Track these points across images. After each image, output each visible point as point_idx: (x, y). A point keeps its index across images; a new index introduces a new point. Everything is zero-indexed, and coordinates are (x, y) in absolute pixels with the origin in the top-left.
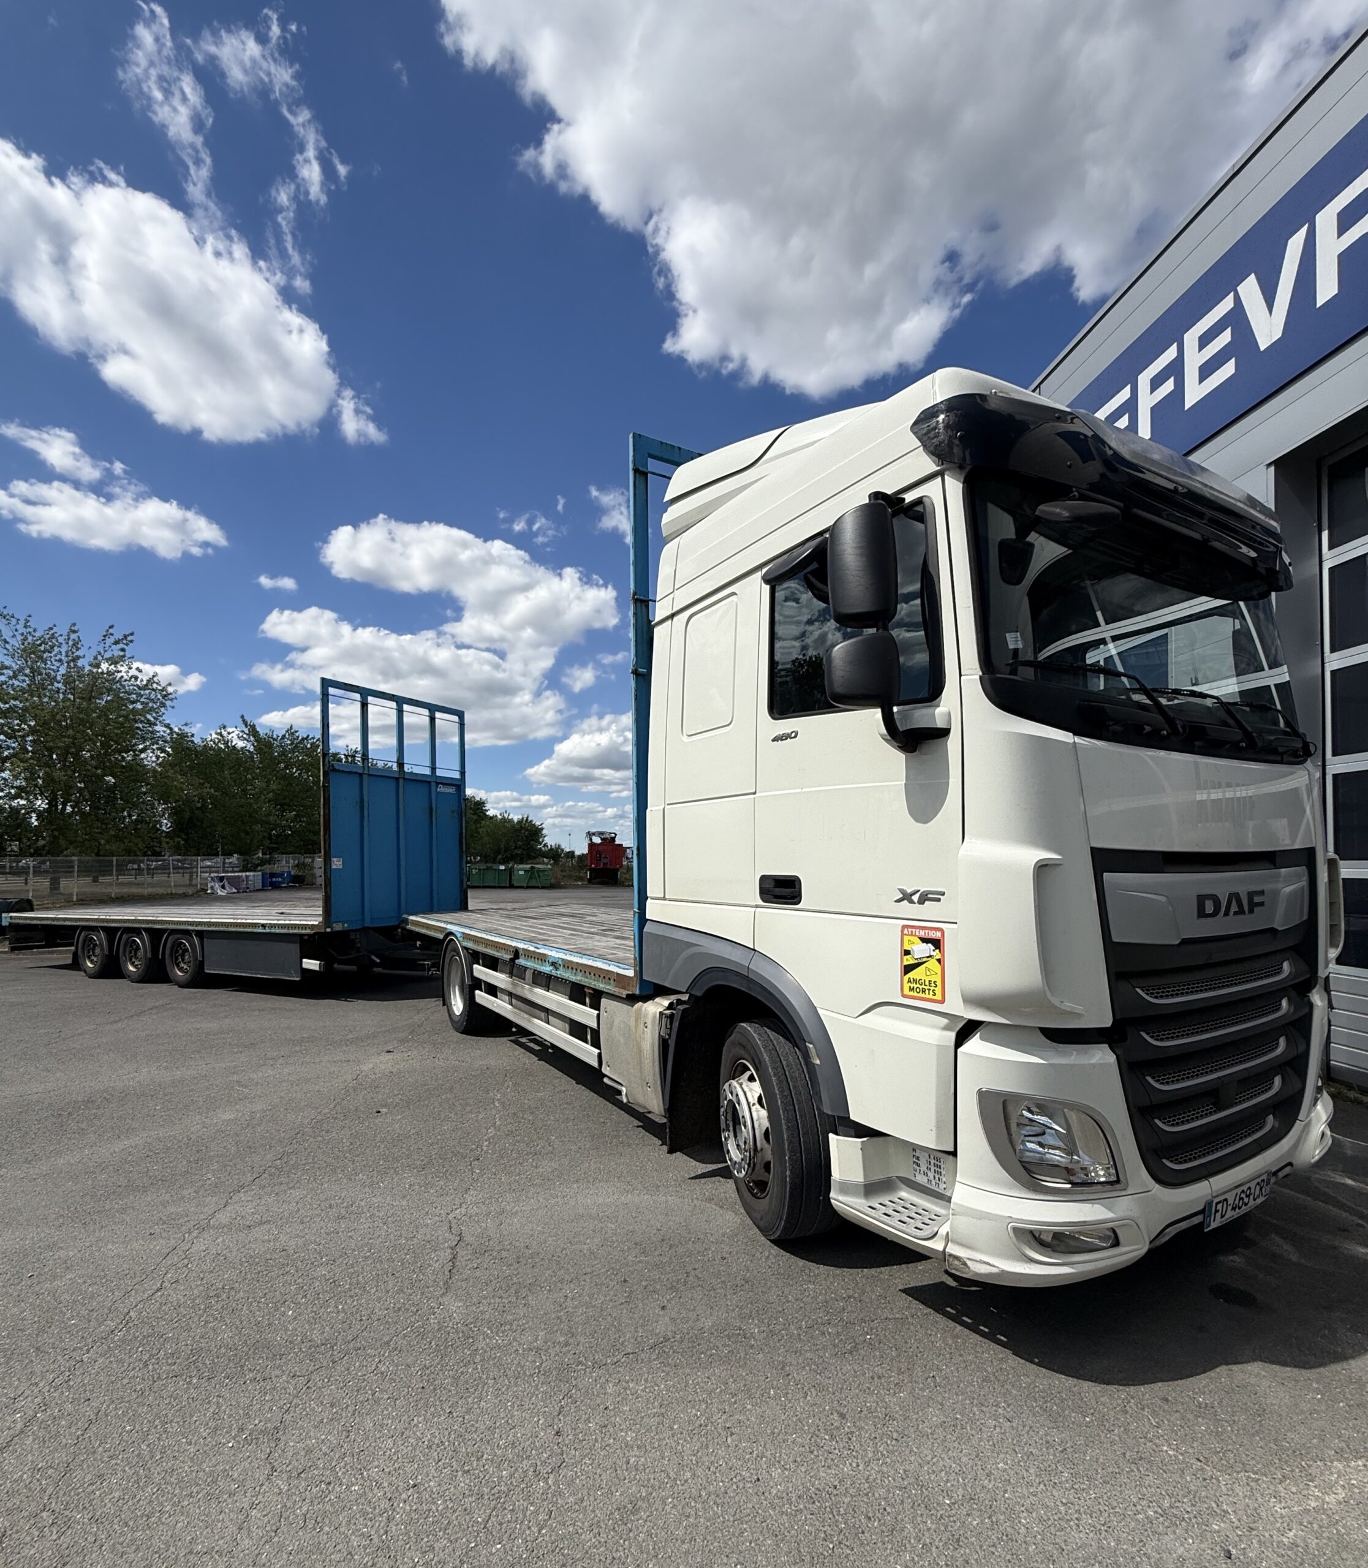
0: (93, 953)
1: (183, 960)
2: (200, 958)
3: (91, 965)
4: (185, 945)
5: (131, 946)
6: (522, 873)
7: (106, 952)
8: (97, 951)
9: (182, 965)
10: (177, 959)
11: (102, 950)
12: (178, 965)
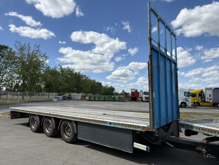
0: (34, 123)
1: (67, 131)
2: (76, 132)
3: (34, 128)
4: (69, 126)
5: (47, 123)
6: (117, 98)
7: (39, 124)
8: (36, 122)
9: (67, 133)
10: (65, 131)
11: (38, 123)
12: (65, 133)
